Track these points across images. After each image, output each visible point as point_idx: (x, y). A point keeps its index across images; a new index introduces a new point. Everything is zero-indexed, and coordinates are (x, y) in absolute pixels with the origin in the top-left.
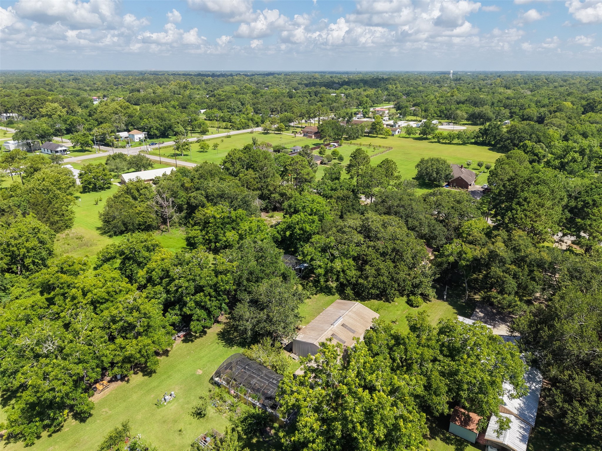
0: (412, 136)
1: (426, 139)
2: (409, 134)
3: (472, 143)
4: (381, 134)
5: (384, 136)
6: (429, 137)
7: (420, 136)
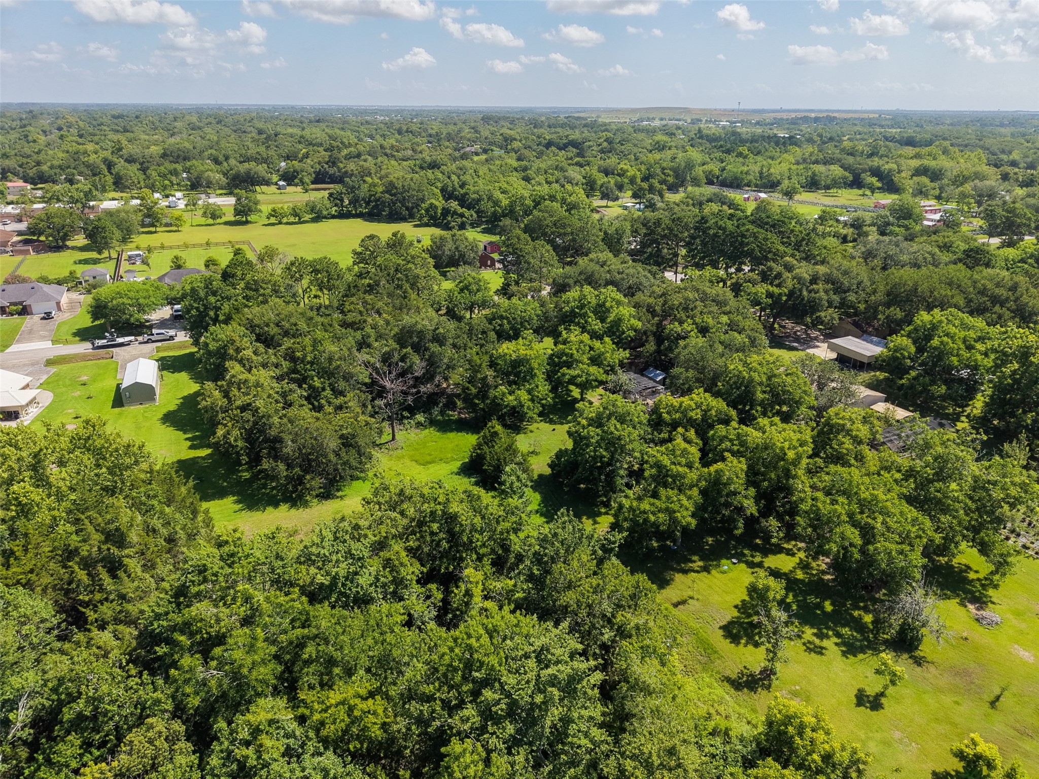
0: (219, 221)
1: (247, 222)
2: (214, 219)
3: (333, 217)
4: (167, 225)
5: (174, 228)
6: (251, 218)
7: (233, 219)
